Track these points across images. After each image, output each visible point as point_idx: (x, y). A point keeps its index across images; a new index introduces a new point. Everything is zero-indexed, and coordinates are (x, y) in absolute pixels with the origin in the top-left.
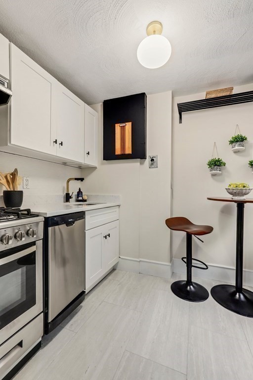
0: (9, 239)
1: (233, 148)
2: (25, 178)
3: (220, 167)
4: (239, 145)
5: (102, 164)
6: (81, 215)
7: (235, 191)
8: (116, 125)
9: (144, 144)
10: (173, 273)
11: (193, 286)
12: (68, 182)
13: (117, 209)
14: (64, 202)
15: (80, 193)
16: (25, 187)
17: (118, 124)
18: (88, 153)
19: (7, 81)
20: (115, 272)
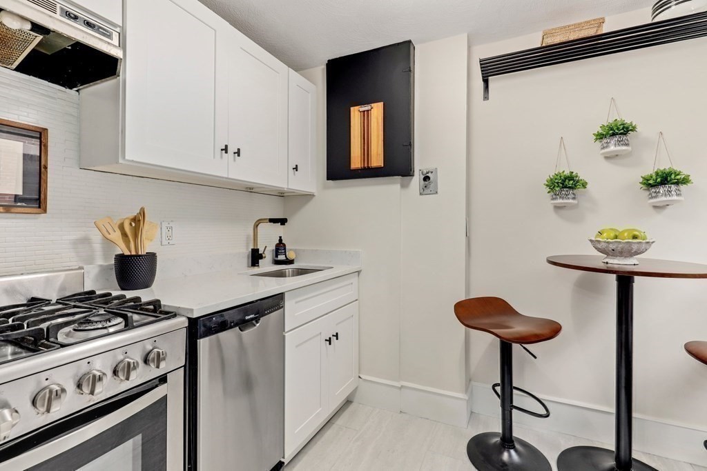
0: (96, 380)
1: (603, 148)
2: (165, 225)
3: (575, 191)
4: (619, 143)
5: (325, 188)
6: (276, 302)
7: (612, 247)
8: (352, 108)
9: (409, 145)
10: (472, 412)
11: (516, 451)
12: (256, 226)
13: (354, 279)
14: (248, 267)
15: (280, 247)
16: (165, 242)
17: (357, 108)
18: (296, 168)
19: (118, 30)
20: (351, 408)
